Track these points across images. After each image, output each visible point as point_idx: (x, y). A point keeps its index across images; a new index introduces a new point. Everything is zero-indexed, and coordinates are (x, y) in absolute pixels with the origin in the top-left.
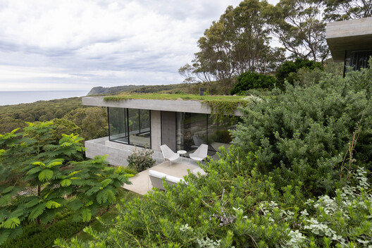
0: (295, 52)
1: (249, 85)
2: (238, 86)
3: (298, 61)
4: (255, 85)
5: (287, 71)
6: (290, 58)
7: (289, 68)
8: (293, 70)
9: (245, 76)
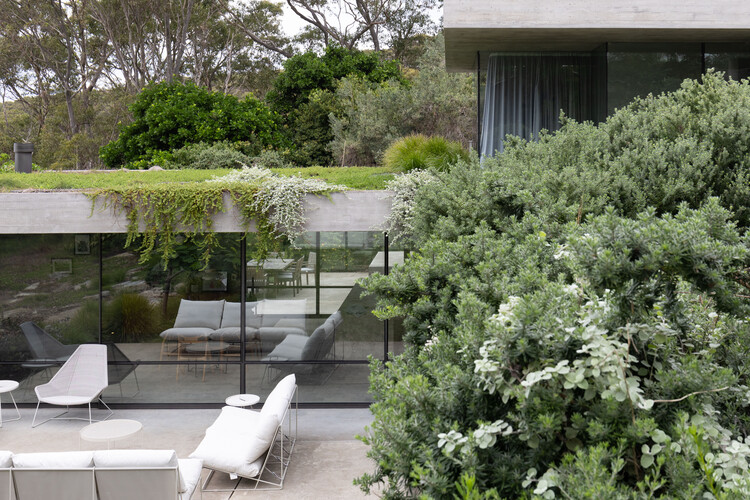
0: (318, 24)
1: (182, 131)
2: (136, 132)
3: (333, 55)
4: (203, 129)
5: (301, 83)
6: (301, 39)
7: (308, 75)
8: (322, 82)
9: (163, 97)
